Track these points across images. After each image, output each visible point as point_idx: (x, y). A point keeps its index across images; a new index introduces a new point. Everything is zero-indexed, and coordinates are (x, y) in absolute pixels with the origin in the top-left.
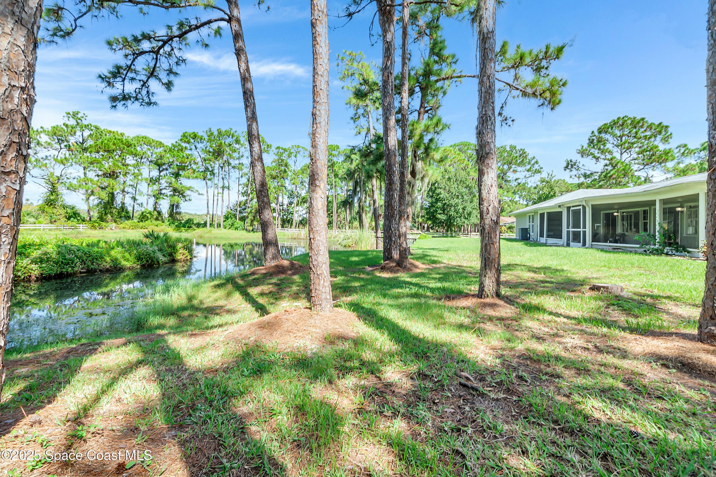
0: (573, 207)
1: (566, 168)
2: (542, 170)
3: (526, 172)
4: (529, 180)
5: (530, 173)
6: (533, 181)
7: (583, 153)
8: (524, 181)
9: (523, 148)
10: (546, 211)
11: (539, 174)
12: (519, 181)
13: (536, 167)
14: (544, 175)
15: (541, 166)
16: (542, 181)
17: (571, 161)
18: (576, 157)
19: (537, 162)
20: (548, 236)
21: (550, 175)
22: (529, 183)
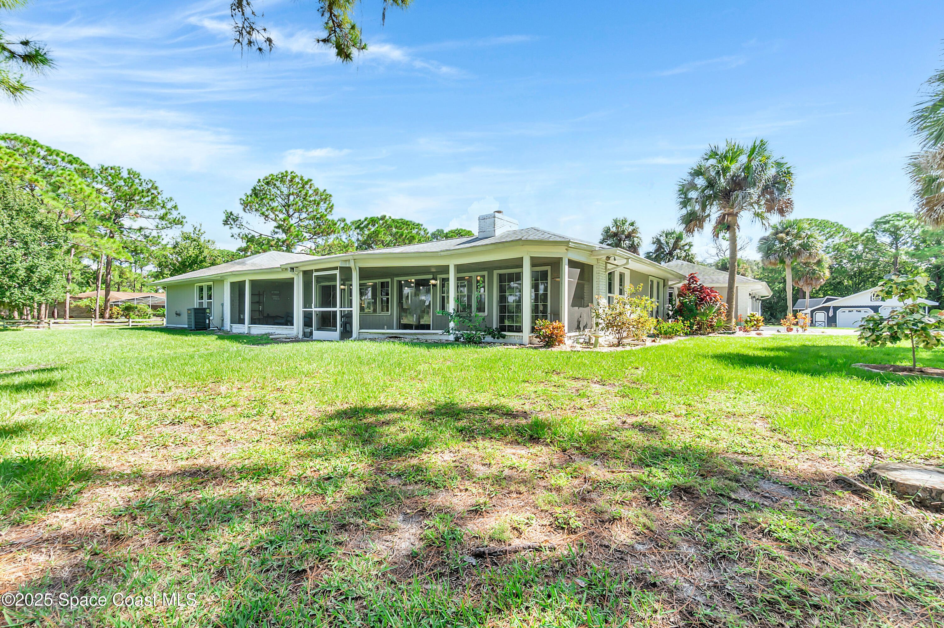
0: (317, 270)
1: (226, 222)
2: (184, 220)
3: (157, 220)
4: (163, 232)
5: (164, 222)
6: (170, 236)
7: (246, 205)
8: (154, 233)
9: (153, 180)
10: (247, 279)
11: (180, 226)
12: (147, 232)
13: (174, 214)
14: (188, 229)
15: (183, 214)
16: (186, 238)
17: (231, 213)
18: (238, 210)
19: (175, 207)
20: (253, 321)
21: (197, 229)
22: (163, 237)
